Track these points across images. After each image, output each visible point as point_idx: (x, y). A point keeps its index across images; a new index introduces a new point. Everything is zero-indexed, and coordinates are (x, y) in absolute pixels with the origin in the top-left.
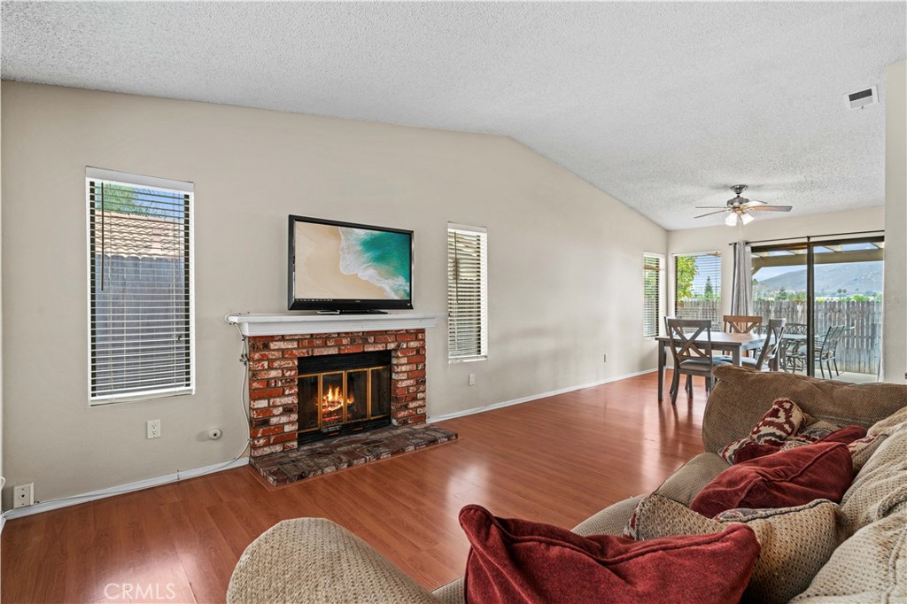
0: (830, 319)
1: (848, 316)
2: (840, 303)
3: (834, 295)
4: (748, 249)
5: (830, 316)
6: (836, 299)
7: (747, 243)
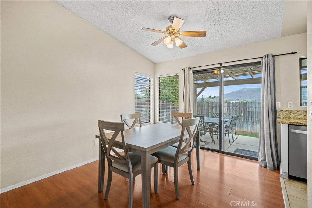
0: (234, 110)
1: (240, 108)
2: (237, 103)
3: (235, 101)
4: (191, 72)
5: (234, 108)
6: (236, 102)
7: (190, 69)
